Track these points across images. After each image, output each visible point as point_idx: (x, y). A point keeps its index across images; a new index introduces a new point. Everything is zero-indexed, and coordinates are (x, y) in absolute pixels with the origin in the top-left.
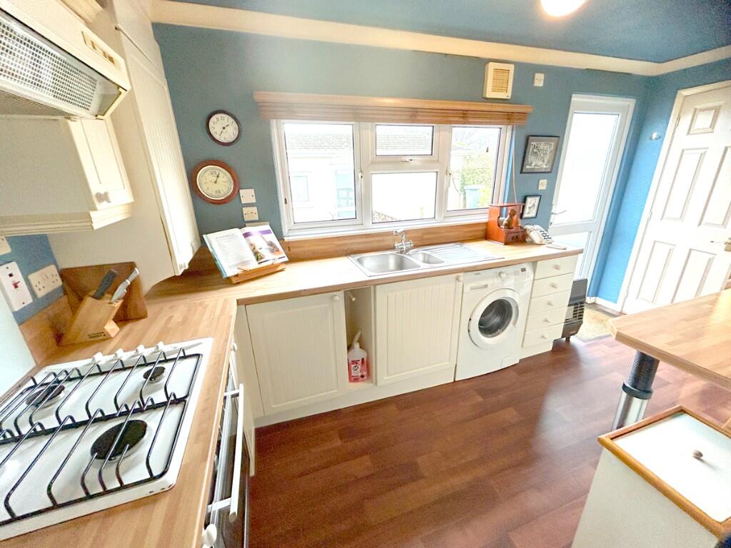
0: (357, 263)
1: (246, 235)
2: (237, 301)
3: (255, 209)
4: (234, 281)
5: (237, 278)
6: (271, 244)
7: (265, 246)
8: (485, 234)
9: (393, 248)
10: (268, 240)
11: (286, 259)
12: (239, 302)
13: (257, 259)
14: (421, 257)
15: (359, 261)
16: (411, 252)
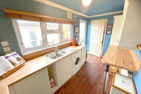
0: (47, 57)
1: (6, 58)
2: (8, 86)
3: (9, 48)
4: (4, 76)
5: (5, 75)
6: (18, 58)
7: (15, 59)
8: (71, 45)
9: (54, 51)
10: (16, 57)
11: (25, 61)
12: (9, 86)
13: (13, 65)
14: (61, 52)
15: (47, 56)
16: (58, 51)
